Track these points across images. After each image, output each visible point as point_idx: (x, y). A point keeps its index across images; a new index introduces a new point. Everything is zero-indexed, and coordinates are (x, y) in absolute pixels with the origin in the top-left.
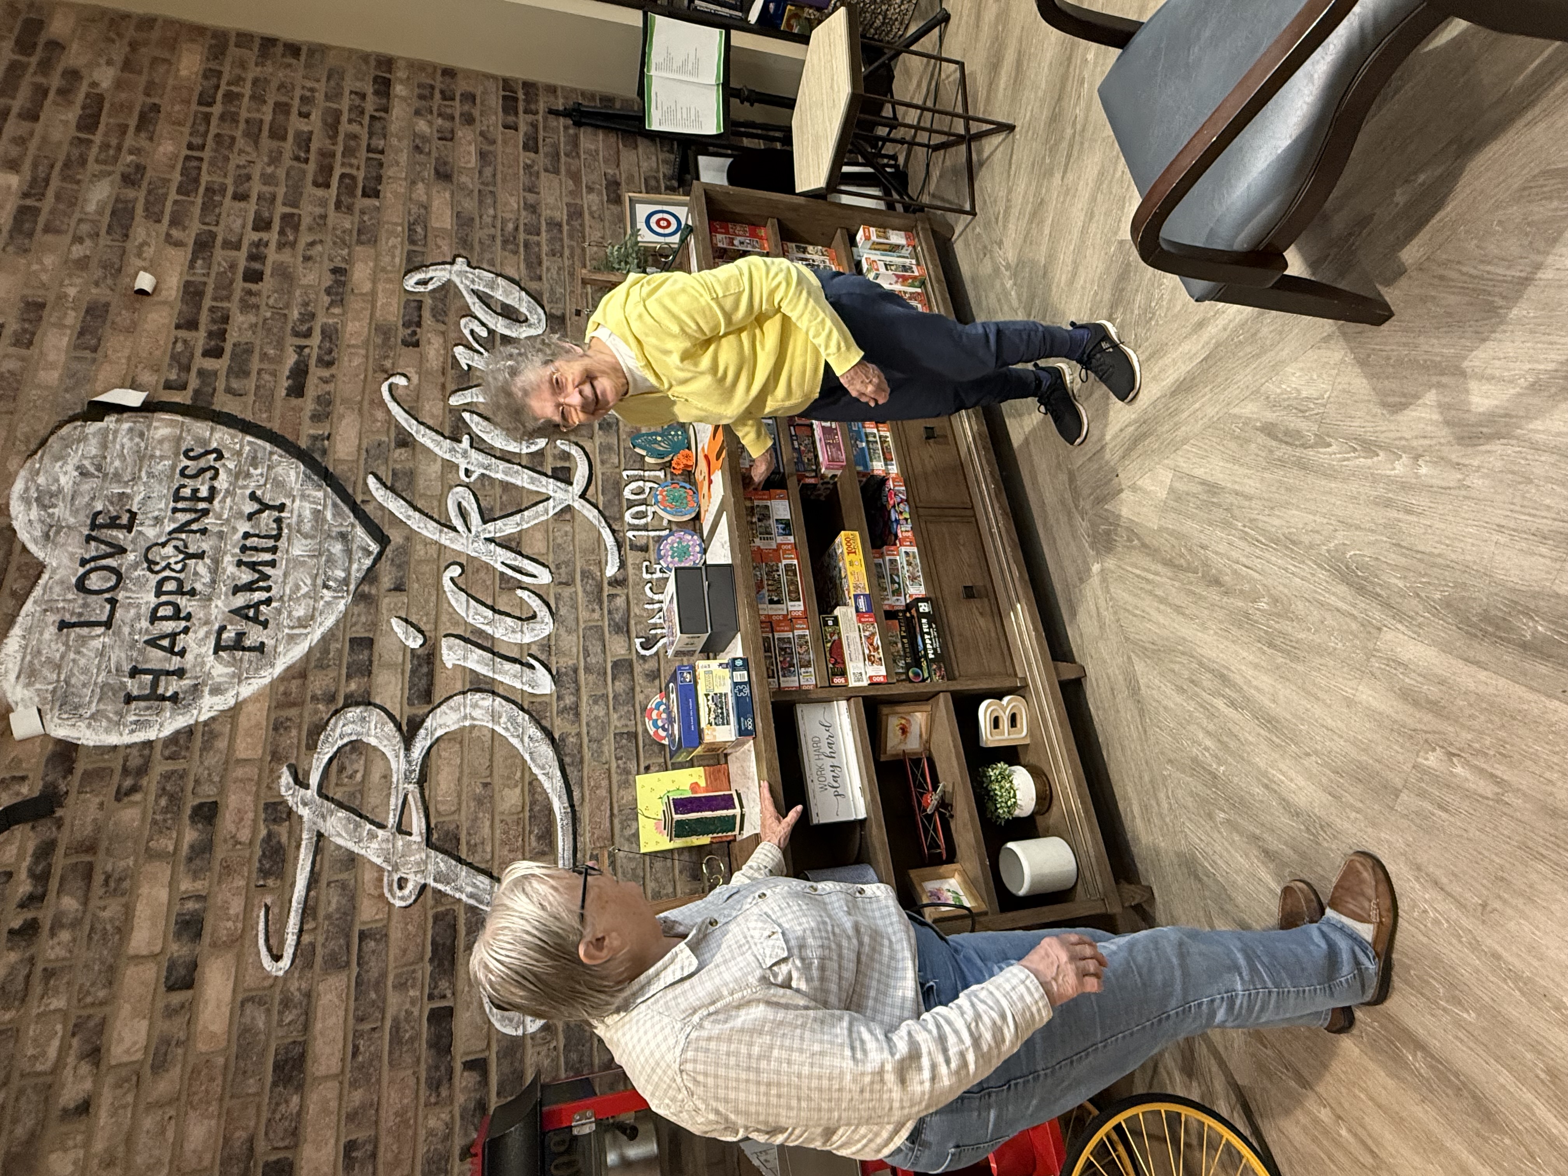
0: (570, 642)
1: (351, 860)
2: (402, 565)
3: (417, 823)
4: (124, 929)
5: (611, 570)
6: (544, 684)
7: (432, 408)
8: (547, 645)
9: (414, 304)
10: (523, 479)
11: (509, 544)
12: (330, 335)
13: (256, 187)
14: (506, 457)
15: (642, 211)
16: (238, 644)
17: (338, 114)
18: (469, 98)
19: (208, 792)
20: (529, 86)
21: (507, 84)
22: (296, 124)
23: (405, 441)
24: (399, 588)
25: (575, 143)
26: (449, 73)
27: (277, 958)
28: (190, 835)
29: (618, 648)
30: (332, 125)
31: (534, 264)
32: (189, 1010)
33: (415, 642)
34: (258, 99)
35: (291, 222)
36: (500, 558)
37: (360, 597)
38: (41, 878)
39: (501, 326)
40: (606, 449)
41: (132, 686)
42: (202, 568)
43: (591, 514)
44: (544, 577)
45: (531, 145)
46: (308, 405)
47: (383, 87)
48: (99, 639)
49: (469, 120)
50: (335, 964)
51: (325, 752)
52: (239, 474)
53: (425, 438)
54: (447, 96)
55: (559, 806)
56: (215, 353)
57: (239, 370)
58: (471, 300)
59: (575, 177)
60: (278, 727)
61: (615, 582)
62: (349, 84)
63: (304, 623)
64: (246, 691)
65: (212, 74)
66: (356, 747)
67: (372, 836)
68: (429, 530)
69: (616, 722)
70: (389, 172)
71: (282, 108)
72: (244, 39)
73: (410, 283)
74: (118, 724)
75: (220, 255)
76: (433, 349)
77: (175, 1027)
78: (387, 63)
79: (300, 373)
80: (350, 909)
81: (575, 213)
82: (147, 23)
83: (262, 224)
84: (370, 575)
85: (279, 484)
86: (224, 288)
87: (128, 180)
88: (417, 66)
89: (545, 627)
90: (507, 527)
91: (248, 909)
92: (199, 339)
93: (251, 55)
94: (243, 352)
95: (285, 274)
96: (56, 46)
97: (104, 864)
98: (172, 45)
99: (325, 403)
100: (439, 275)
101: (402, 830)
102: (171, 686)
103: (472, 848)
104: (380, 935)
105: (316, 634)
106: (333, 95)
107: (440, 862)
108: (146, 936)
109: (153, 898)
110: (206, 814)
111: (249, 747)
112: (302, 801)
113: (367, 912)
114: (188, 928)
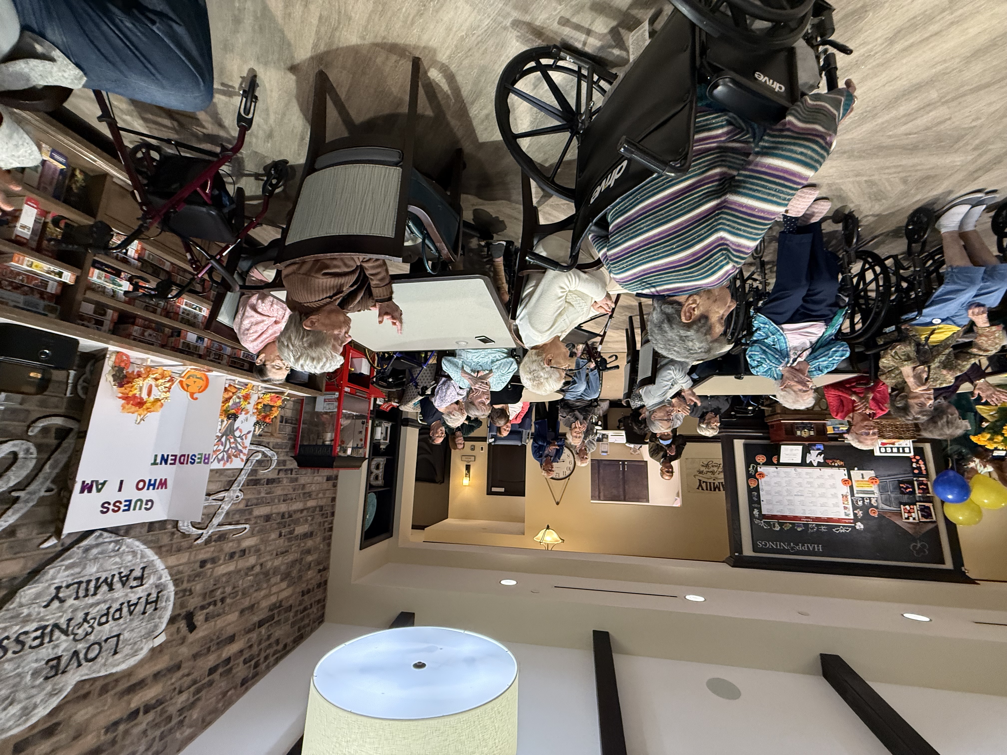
1: (227, 513)
3: (222, 495)
4: (229, 574)
16: (140, 578)
19: (197, 566)
27: (245, 528)
28: (209, 566)
32: (250, 548)
38: (209, 604)
41: (150, 611)
42: (94, 610)
48: (126, 635)
50: (251, 513)
51: (192, 531)
60: (179, 550)
63: (135, 554)
64: (162, 567)
67: (223, 508)
74: (165, 608)
77: (253, 549)
80: (239, 511)
91: (233, 541)
97: (211, 588)
101: (223, 499)
102: (154, 596)
103: (234, 476)
104: (248, 500)
107: (235, 485)
108: (231, 567)
109: (222, 569)
110: (203, 563)
111: (184, 558)
112: (206, 534)
113: (242, 506)
114: (232, 556)
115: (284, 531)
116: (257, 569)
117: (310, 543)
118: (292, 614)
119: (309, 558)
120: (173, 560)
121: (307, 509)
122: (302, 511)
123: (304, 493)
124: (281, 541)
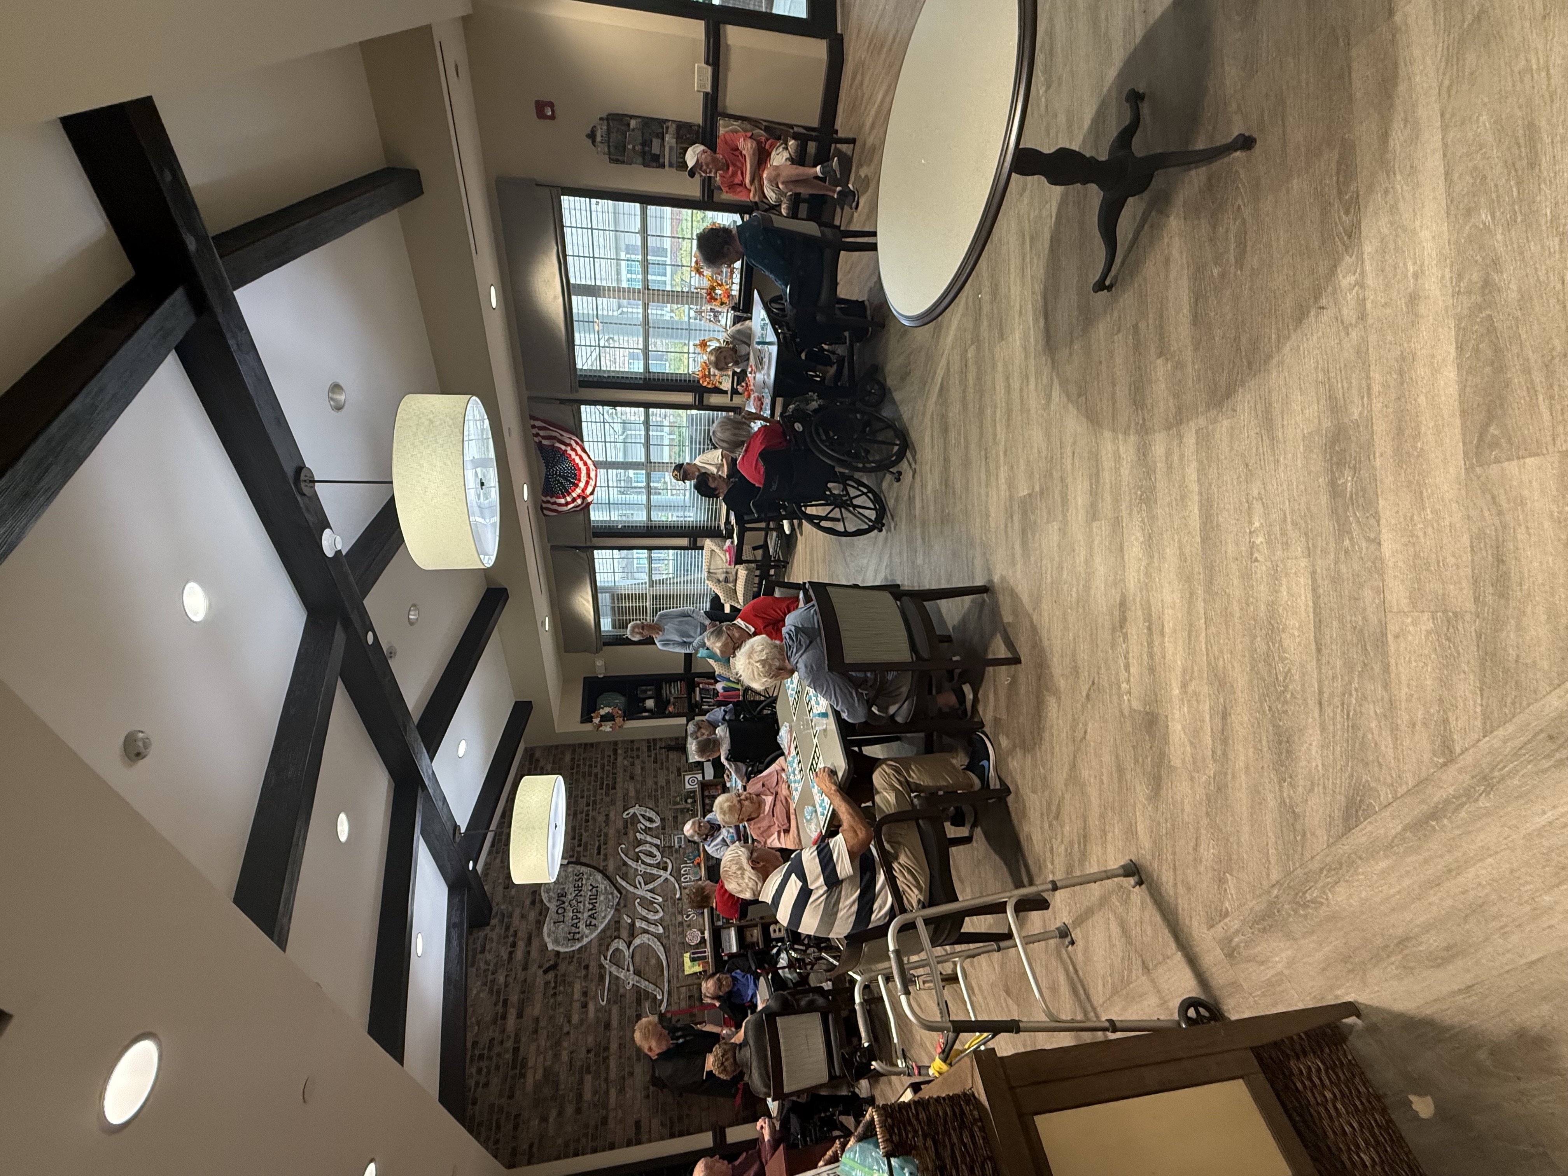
0: (667, 918)
1: (617, 978)
2: (626, 899)
3: (632, 968)
5: (678, 896)
6: (661, 930)
7: (631, 853)
8: (661, 919)
9: (626, 821)
10: (655, 871)
11: (651, 891)
12: (606, 835)
13: (586, 794)
14: (650, 865)
15: (687, 778)
16: (590, 925)
17: (603, 765)
18: (638, 749)
19: (586, 962)
20: (654, 740)
21: (648, 741)
22: (594, 770)
23: (625, 864)
24: (625, 906)
25: (668, 756)
26: (632, 742)
27: (603, 1001)
28: (584, 972)
29: (679, 919)
30: (603, 769)
32: (586, 1012)
33: (629, 921)
34: (585, 764)
35: (595, 802)
36: (649, 895)
37: (616, 910)
38: (556, 983)
39: (648, 824)
40: (676, 859)
41: (570, 937)
42: (581, 905)
43: (672, 879)
44: (661, 899)
45: (655, 762)
46: (602, 857)
47: (615, 752)
48: (562, 925)
49: (638, 757)
50: (615, 1003)
51: (611, 951)
52: (588, 879)
53: (630, 862)
54: (632, 750)
55: (665, 963)
56: (580, 845)
57: (586, 850)
58: (640, 817)
59: (668, 769)
60: (600, 945)
61: (680, 899)
62: (607, 753)
63: (604, 918)
64: (593, 936)
65: (573, 759)
66: (617, 949)
67: (622, 972)
68: (631, 889)
69: (679, 940)
70: (618, 780)
71: (590, 766)
72: (580, 745)
73: (624, 816)
74: (567, 946)
75: (579, 816)
76: (631, 833)
77: (583, 1016)
78: (616, 743)
79: (599, 848)
80: (618, 990)
81: (668, 782)
82: (557, 747)
83: (588, 805)
84: (618, 904)
85: (596, 881)
86: (581, 825)
88: (624, 742)
89: (661, 914)
90: (651, 886)
91: (597, 989)
92: (576, 842)
93: (582, 750)
94: (586, 843)
95: (594, 819)
96: (538, 760)
98: (563, 753)
99: (606, 855)
100: (632, 811)
101: (628, 970)
102: (577, 936)
103: (644, 974)
104: (624, 996)
105: (607, 920)
106: (603, 758)
107: (637, 978)
108: (577, 996)
109: (578, 987)
110: (587, 967)
111: (594, 951)
112: (606, 963)
113: (622, 990)
114: (585, 994)
115: (591, 1055)
116: (566, 1030)
119: (553, 1116)
120: (595, 944)
122: (606, 1080)
123: (623, 1078)
124: (583, 1056)
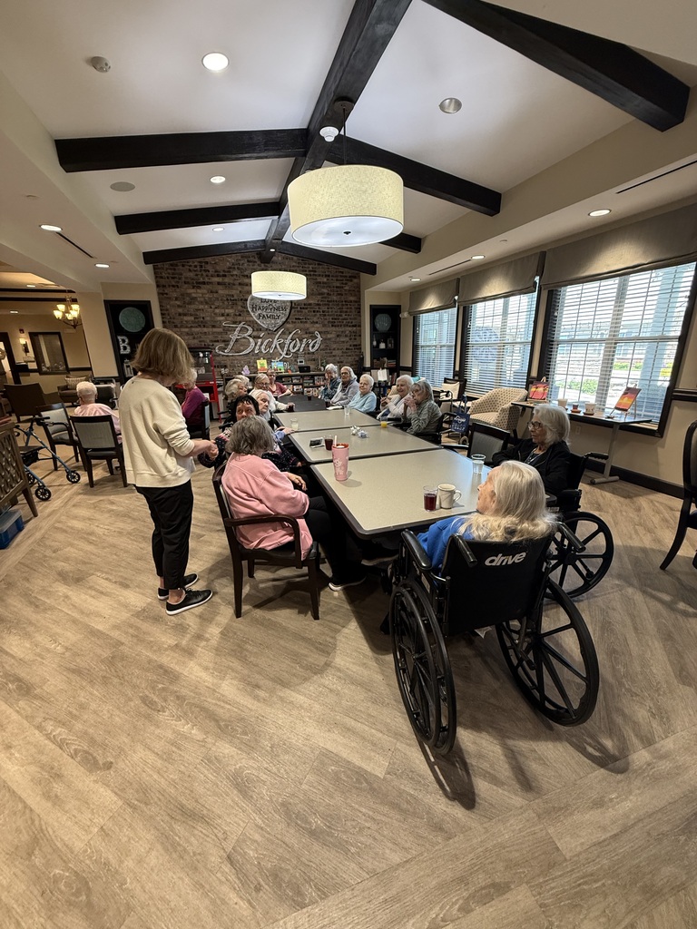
2: (272, 334)
4: (227, 309)
9: (313, 333)
12: (306, 322)
17: (347, 319)
19: (242, 315)
22: (344, 314)
24: (269, 334)
28: (238, 314)
30: (344, 319)
31: (323, 350)
34: (348, 308)
38: (233, 300)
46: (295, 321)
47: (355, 326)
50: (224, 330)
54: (356, 336)
60: (250, 321)
62: (355, 321)
70: (337, 328)
76: (306, 336)
77: (218, 315)
79: (299, 319)
80: (229, 331)
84: (270, 330)
87: (328, 294)
95: (315, 315)
98: (355, 295)
104: (227, 335)
109: (231, 311)
111: (247, 319)
114: (228, 315)
116: (213, 306)
117: (180, 310)
118: (183, 279)
119: (178, 303)
121: (187, 327)
124: (202, 315)
